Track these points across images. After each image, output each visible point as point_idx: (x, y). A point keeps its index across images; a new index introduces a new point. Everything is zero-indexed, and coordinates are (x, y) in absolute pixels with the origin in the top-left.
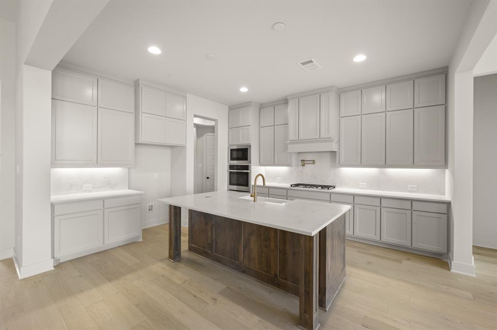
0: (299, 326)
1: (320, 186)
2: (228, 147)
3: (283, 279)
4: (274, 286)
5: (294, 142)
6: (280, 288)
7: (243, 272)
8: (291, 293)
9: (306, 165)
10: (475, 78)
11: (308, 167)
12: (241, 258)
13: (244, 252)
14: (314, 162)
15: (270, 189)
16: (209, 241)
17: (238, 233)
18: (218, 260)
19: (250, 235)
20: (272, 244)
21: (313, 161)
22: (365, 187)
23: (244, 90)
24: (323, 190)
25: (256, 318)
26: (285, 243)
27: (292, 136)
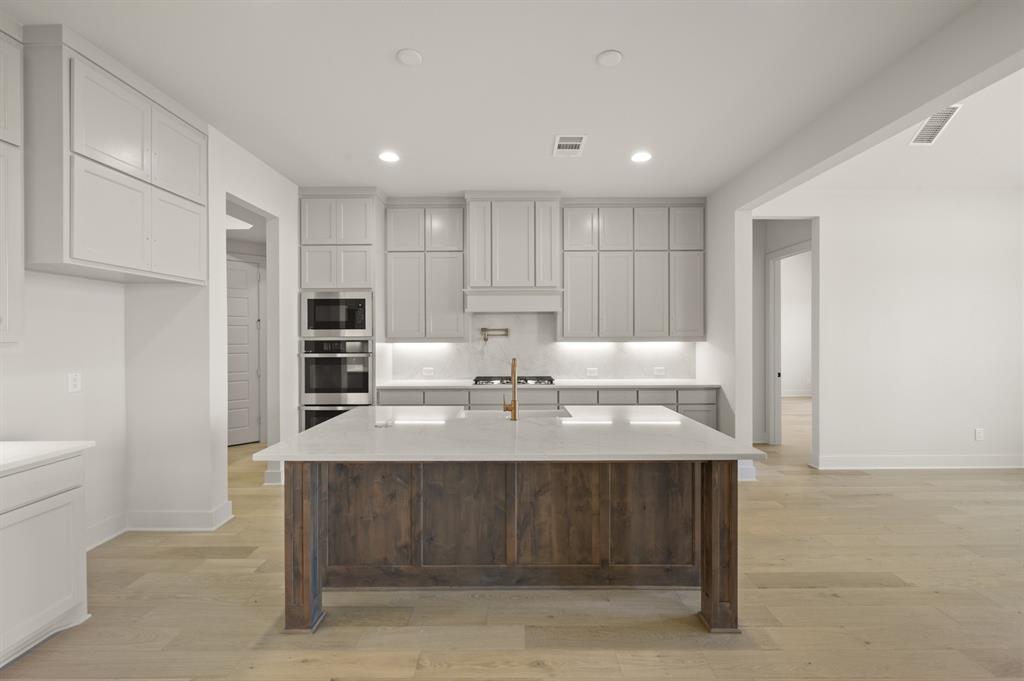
0: (713, 630)
1: (532, 378)
2: (300, 296)
3: (619, 563)
4: (601, 584)
5: (480, 291)
6: (614, 584)
7: (520, 582)
8: (640, 585)
9: (490, 340)
10: (755, 221)
11: (496, 343)
12: (512, 554)
13: (520, 537)
14: (506, 332)
15: (427, 394)
16: (405, 539)
17: (503, 498)
18: (438, 580)
19: (537, 494)
20: (595, 502)
21: (506, 330)
22: (596, 374)
23: (389, 157)
24: (539, 386)
25: (649, 655)
26: (622, 491)
27: (476, 278)
